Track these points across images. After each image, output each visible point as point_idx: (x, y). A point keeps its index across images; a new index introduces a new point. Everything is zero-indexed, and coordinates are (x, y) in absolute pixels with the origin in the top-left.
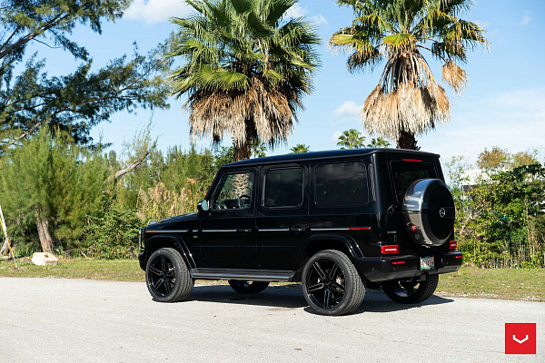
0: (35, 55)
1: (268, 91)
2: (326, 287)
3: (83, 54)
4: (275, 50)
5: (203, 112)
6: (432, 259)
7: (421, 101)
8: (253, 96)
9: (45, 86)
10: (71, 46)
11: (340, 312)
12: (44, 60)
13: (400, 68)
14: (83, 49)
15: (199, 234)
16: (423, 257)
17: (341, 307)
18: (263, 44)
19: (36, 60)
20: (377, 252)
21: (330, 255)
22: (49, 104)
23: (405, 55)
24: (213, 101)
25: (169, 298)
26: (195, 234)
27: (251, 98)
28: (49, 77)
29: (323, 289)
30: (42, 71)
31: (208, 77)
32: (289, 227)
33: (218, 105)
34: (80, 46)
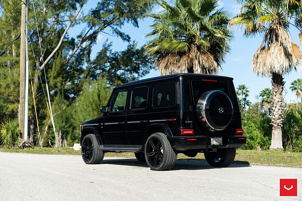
0: (107, 41)
1: (200, 52)
2: (156, 154)
3: (128, 39)
4: (203, 28)
5: (164, 65)
6: (221, 139)
7: (283, 54)
8: (192, 55)
9: (112, 56)
10: (121, 34)
11: (161, 168)
12: (112, 42)
13: (272, 35)
14: (127, 36)
15: (104, 125)
16: (213, 137)
17: (161, 166)
18: (197, 26)
19: (108, 43)
20: (179, 133)
21: (156, 135)
22: (112, 66)
23: (275, 27)
24: (169, 58)
25: (90, 162)
26: (102, 126)
27: (191, 56)
28: (113, 52)
29: (155, 155)
30: (111, 48)
31: (166, 45)
32: (141, 120)
33: (172, 61)
34: (126, 34)
